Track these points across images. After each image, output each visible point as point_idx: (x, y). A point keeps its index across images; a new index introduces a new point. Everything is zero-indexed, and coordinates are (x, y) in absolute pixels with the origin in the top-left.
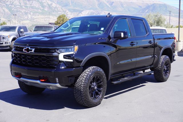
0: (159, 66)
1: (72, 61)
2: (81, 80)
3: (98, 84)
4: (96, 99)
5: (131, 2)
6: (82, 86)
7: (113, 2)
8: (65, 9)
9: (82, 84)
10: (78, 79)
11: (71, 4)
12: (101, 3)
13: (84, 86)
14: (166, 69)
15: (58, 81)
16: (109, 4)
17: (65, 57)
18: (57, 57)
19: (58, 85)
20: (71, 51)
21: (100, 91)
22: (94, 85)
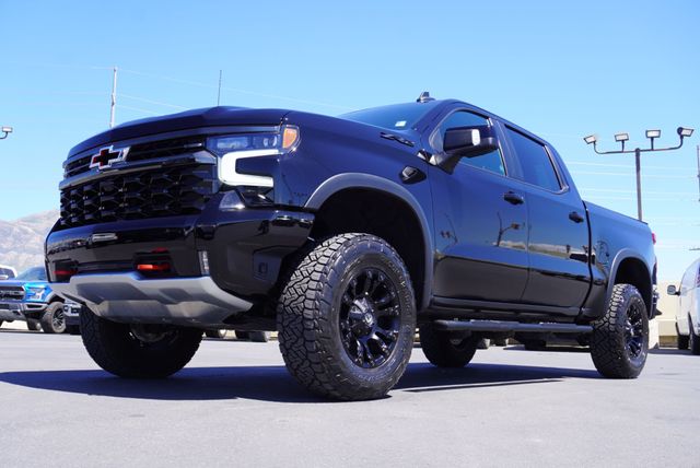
0: (607, 316)
1: (269, 182)
2: (305, 273)
3: (381, 308)
4: (371, 367)
6: (311, 294)
9: (308, 288)
10: (297, 273)
13: (317, 298)
14: (632, 333)
15: (207, 268)
18: (212, 169)
19: (207, 284)
20: (270, 147)
21: (389, 341)
22: (361, 305)
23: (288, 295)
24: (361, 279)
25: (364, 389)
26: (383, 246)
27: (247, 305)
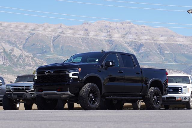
0: (148, 95)
1: (77, 77)
3: (94, 95)
5: (180, 44)
6: (84, 93)
7: (141, 45)
8: (40, 60)
10: (81, 90)
11: (52, 50)
12: (116, 46)
14: (156, 99)
15: (69, 90)
16: (133, 49)
17: (73, 75)
18: (68, 75)
19: (69, 92)
20: (77, 71)
21: (96, 100)
22: (91, 95)
23: (80, 94)
24: (91, 90)
25: (92, 108)
26: (95, 85)
27: (74, 95)
